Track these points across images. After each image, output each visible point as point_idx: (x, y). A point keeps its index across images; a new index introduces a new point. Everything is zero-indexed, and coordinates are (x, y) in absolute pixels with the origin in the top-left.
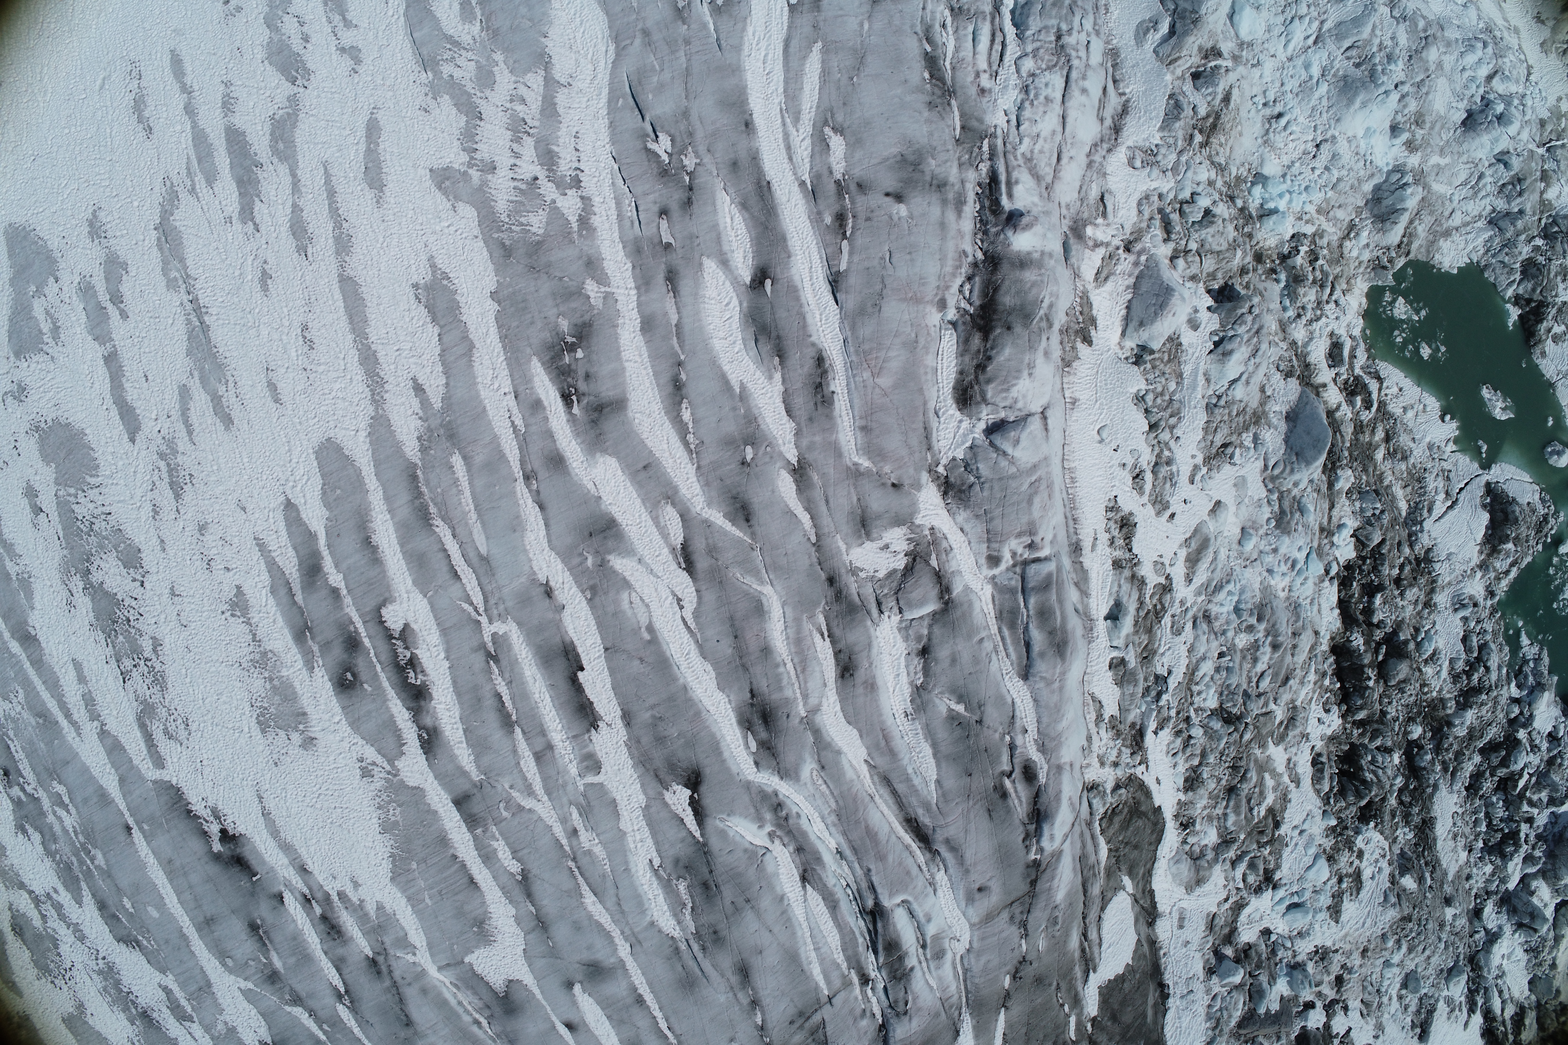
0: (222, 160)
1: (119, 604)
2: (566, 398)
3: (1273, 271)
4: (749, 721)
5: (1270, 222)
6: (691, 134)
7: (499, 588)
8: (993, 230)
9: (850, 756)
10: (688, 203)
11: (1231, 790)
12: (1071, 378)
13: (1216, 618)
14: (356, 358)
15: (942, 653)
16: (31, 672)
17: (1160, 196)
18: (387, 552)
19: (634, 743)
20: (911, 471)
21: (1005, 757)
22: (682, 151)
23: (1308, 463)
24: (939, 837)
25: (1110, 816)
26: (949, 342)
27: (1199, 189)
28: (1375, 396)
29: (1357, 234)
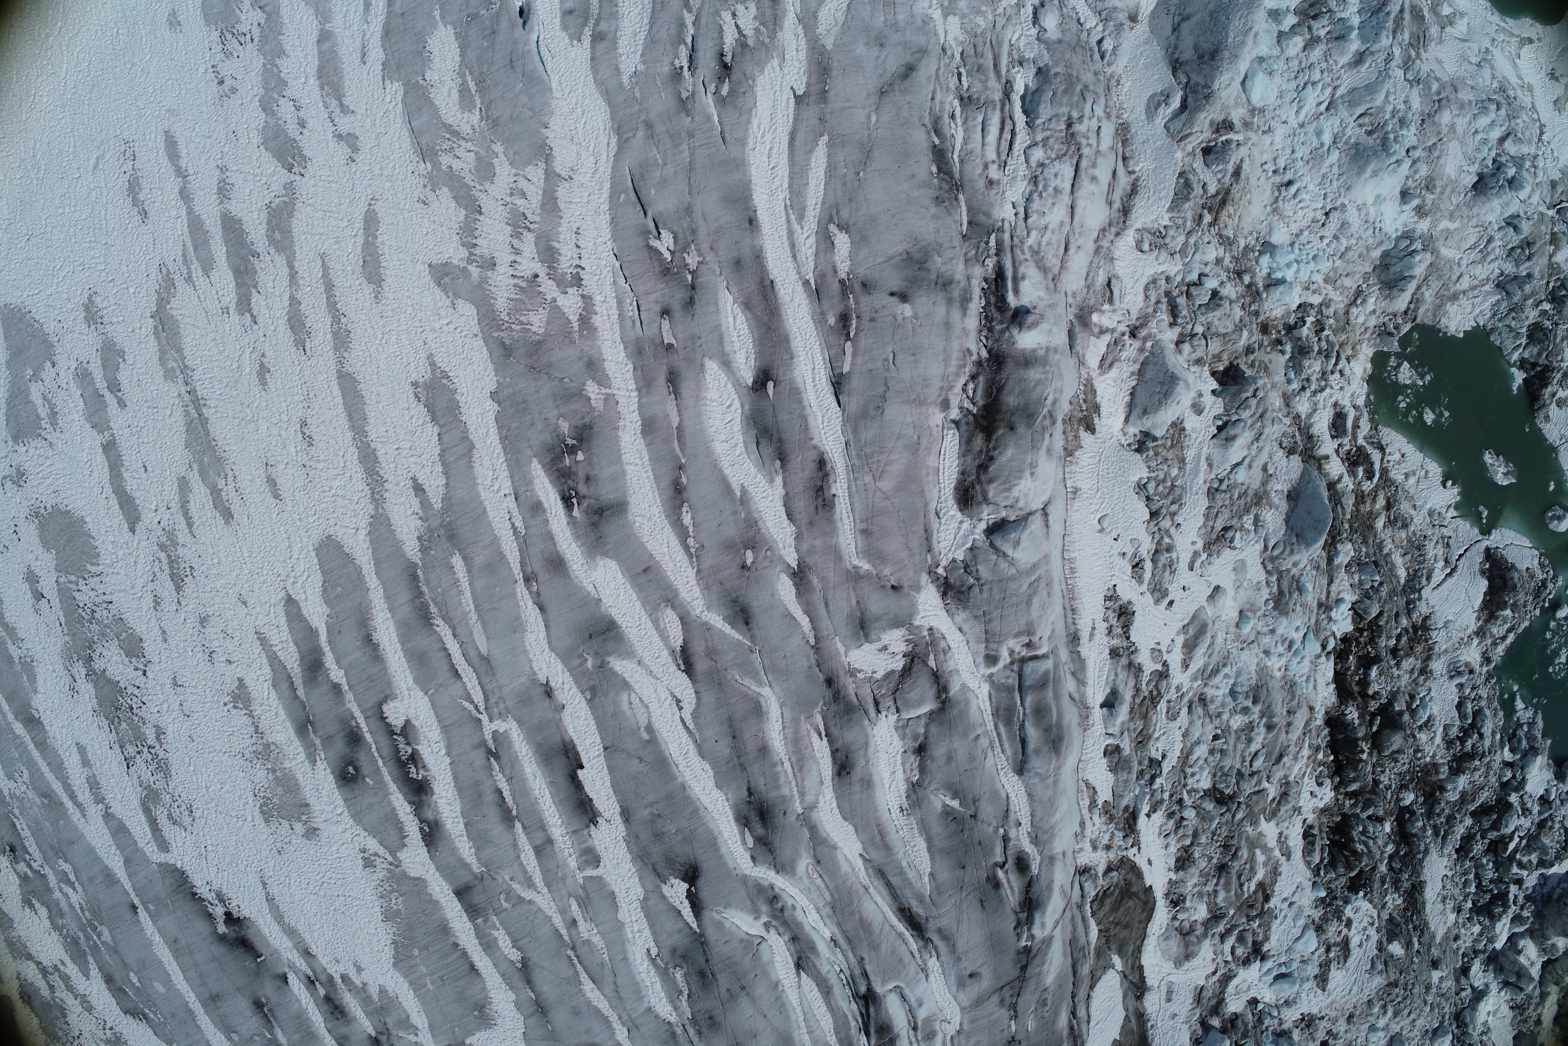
0: (219, 249)
1: (121, 691)
2: (567, 501)
3: (1279, 342)
4: (746, 818)
5: (1277, 292)
6: (694, 232)
7: (500, 688)
8: (998, 327)
9: (846, 851)
10: (690, 303)
11: (1222, 868)
12: (1074, 468)
13: (1212, 701)
14: (356, 456)
15: (939, 751)
16: (36, 754)
17: (1168, 279)
18: (388, 650)
19: (632, 839)
20: (911, 573)
21: (999, 850)
22: (685, 249)
23: (1308, 545)
24: (932, 926)
25: (1100, 899)
26: (951, 442)
27: (1207, 270)
28: (1377, 466)
29: (1364, 301)
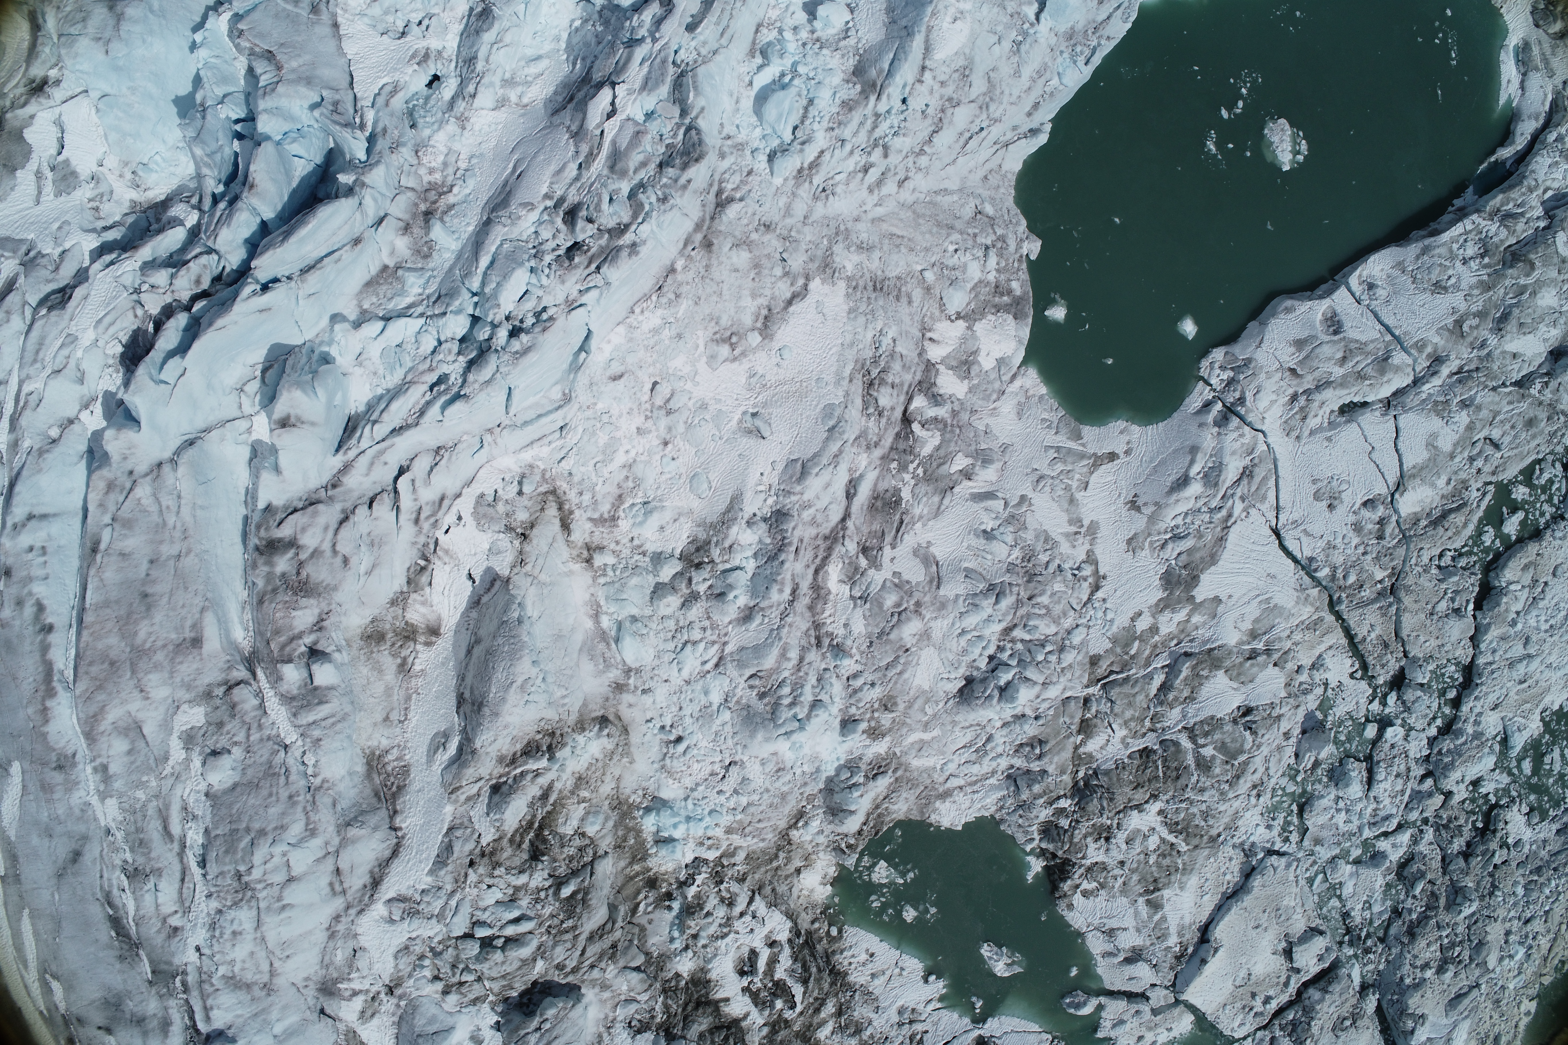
3: (669, 896)
5: (666, 850)
29: (806, 823)
